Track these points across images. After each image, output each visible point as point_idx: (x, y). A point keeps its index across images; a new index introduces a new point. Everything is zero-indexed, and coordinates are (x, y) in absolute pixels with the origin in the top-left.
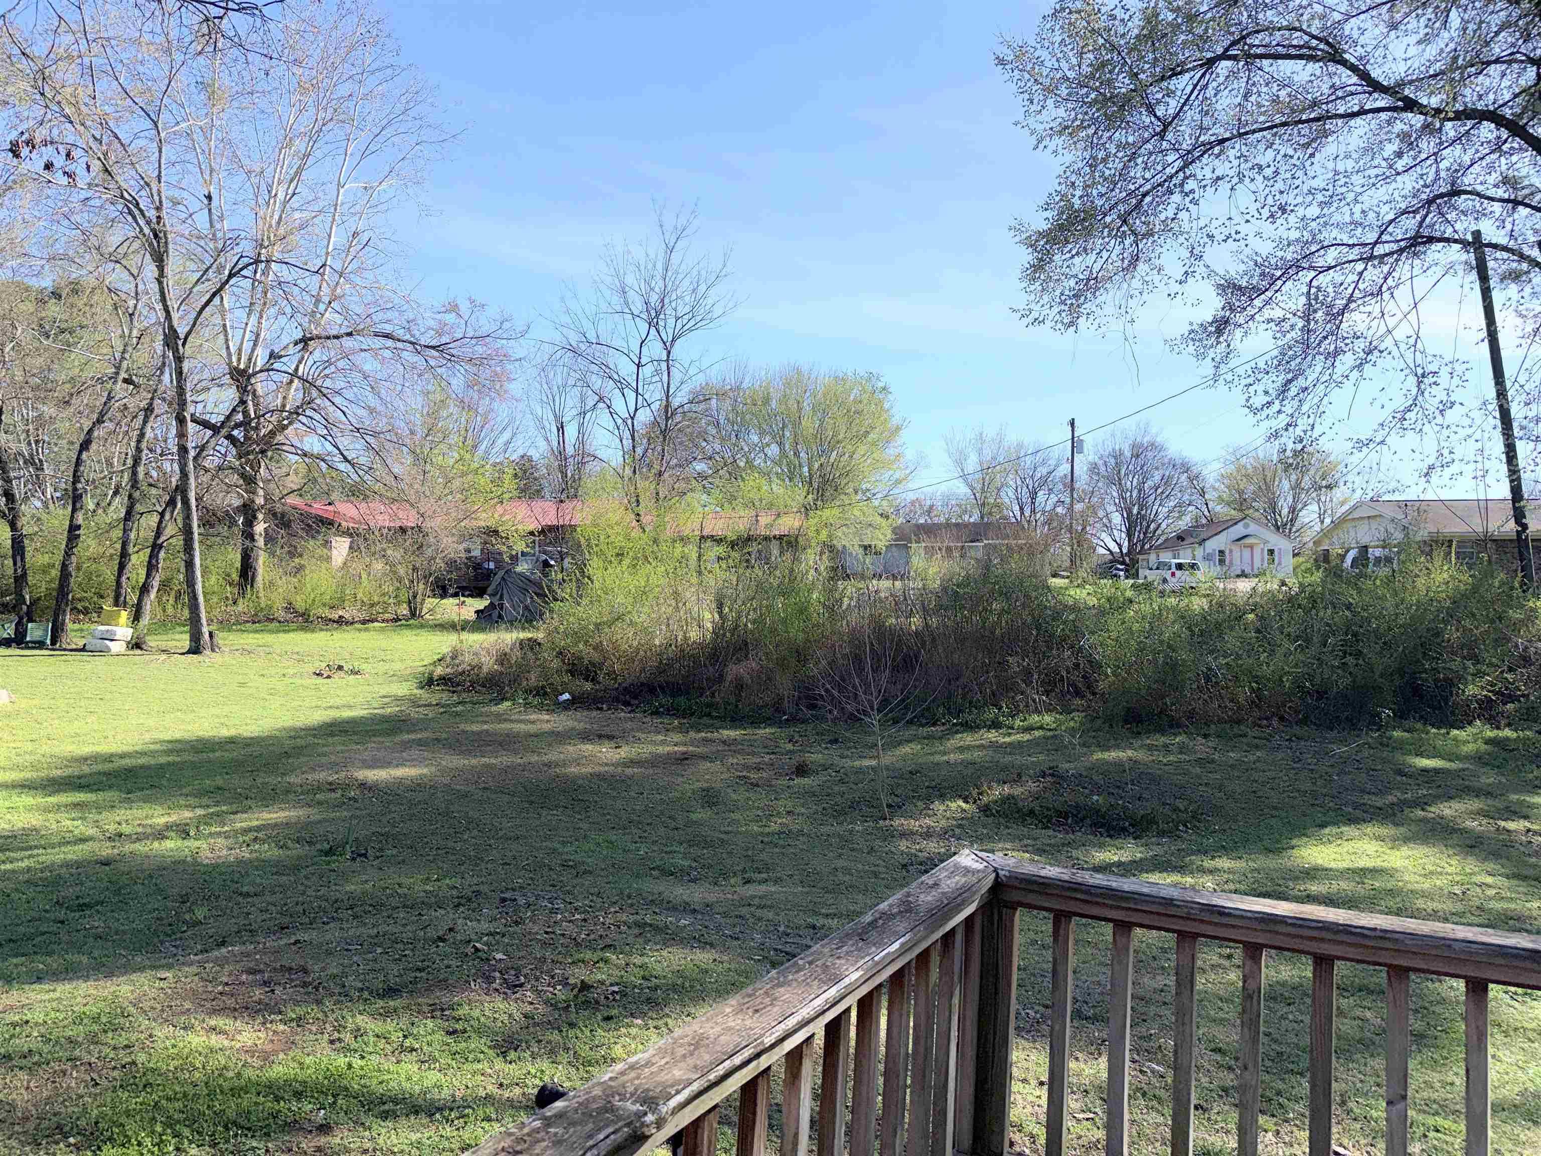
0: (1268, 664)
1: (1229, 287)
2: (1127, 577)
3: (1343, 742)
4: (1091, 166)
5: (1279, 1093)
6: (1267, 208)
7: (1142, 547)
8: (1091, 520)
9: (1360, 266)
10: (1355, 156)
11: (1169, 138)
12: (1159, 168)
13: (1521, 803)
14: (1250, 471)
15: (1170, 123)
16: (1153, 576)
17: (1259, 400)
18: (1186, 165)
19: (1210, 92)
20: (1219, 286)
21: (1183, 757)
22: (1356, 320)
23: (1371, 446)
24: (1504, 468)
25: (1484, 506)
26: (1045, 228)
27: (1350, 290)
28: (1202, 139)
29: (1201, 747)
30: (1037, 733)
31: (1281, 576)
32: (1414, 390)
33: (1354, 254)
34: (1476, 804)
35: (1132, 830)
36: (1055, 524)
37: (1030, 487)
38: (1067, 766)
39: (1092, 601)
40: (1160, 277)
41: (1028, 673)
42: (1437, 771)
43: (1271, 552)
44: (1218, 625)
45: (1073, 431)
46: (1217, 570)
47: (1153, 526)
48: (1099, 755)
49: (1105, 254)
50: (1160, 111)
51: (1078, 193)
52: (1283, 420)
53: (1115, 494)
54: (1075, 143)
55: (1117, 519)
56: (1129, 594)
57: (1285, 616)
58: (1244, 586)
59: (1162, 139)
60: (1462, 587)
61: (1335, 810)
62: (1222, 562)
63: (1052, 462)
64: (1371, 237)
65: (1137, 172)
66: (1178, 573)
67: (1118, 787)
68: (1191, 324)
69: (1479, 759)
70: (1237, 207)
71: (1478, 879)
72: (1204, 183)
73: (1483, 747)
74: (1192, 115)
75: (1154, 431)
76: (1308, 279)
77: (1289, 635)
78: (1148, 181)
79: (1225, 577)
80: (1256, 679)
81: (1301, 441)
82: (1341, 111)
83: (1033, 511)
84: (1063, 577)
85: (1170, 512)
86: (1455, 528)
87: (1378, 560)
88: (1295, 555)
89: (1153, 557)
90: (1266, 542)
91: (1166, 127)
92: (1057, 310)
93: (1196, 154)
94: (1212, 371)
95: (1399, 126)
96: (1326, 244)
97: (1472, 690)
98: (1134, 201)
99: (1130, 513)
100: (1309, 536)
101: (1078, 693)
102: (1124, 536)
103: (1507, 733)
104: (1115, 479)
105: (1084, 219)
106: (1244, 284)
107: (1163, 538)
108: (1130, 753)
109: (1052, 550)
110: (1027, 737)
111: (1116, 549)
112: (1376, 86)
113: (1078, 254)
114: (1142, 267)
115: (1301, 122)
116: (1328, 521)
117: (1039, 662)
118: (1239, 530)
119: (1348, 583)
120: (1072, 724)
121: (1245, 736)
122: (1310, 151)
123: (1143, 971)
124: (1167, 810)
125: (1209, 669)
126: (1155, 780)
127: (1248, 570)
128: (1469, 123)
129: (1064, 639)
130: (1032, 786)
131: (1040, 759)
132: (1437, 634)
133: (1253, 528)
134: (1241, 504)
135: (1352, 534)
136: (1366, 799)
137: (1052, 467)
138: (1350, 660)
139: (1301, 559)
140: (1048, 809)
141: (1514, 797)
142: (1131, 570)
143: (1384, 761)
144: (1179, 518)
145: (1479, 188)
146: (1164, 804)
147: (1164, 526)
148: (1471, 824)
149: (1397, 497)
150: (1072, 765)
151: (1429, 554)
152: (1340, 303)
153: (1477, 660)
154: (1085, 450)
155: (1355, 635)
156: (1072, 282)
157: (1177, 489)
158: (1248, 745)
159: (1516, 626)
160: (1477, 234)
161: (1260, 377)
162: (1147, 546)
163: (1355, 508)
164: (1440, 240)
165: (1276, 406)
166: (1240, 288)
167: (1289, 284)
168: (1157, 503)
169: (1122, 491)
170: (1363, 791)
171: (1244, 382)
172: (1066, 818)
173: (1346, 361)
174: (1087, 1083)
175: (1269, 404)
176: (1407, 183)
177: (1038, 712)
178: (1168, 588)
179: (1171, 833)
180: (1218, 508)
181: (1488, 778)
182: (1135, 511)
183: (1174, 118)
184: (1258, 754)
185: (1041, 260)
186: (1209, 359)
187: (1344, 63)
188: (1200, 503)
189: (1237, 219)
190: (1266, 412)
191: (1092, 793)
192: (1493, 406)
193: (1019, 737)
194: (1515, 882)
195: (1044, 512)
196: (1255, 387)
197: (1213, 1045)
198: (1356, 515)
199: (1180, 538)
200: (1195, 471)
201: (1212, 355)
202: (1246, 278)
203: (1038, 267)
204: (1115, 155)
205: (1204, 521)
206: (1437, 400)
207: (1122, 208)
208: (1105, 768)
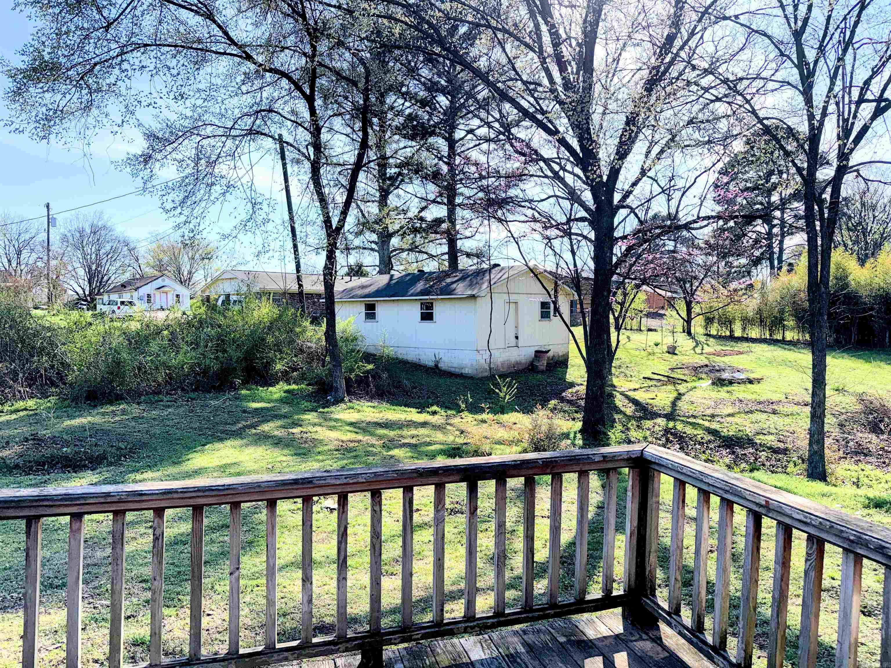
0: (175, 359)
1: (151, 136)
2: (88, 310)
3: (216, 398)
4: (57, 34)
5: (178, 594)
6: (172, 93)
7: (99, 291)
8: (63, 272)
9: (224, 139)
10: (222, 77)
11: (112, 32)
12: (106, 49)
13: (299, 420)
14: (165, 249)
15: (112, 23)
16: (105, 308)
17: (169, 205)
18: (122, 53)
19: (138, 12)
20: (145, 134)
21: (124, 417)
22: (221, 168)
23: (230, 238)
24: (293, 256)
25: (284, 276)
26: (23, 67)
27: (219, 151)
28: (133, 39)
29: (135, 410)
30: (21, 414)
31: (183, 309)
32: (251, 211)
33: (220, 131)
34: (279, 423)
35: (90, 465)
36: (36, 273)
37: (16, 246)
38: (44, 432)
39: (63, 324)
40: (107, 120)
41: (15, 373)
42: (262, 409)
43: (178, 296)
44: (146, 337)
45: (48, 210)
46: (145, 306)
47: (105, 278)
48: (68, 423)
49: (68, 97)
50: (105, 13)
51: (48, 50)
52: (183, 218)
53: (80, 256)
54: (45, 15)
55: (81, 272)
56: (89, 320)
57: (185, 332)
58: (161, 316)
59: (107, 31)
60: (275, 316)
61: (211, 436)
62: (149, 301)
63: (33, 231)
64: (230, 124)
65: (90, 47)
66: (122, 307)
67: (81, 441)
68: (128, 154)
69: (281, 400)
70: (155, 88)
71: (279, 459)
72: (134, 67)
73: (284, 395)
74: (126, 22)
75: (105, 218)
76: (197, 141)
77: (187, 342)
78: (98, 56)
79: (151, 310)
80: (169, 368)
81: (193, 231)
82: (214, 49)
83: (19, 263)
84: (43, 309)
85: (117, 269)
86: (272, 287)
87: (235, 301)
88: (191, 298)
89: (106, 298)
90: (175, 290)
91: (109, 25)
92: (33, 126)
93: (130, 48)
94: (142, 185)
95: (243, 69)
96: (207, 123)
97: (279, 367)
98: (88, 67)
99: (90, 268)
100: (198, 288)
101: (53, 384)
102: (86, 283)
103: (294, 387)
104: (80, 246)
105: (52, 68)
106: (160, 136)
107: (112, 286)
108: (89, 419)
109: (34, 291)
110: (14, 416)
111: (81, 292)
112: (232, 42)
113: (47, 91)
114: (95, 111)
115: (191, 48)
116: (209, 280)
117: (24, 365)
118: (159, 283)
119: (219, 313)
120: (49, 404)
121: (162, 401)
122: (197, 66)
123: (97, 548)
124: (113, 450)
125: (141, 364)
126: (106, 432)
127: (165, 307)
128: (277, 76)
129: (42, 349)
130: (17, 449)
131: (26, 430)
132: (263, 340)
133: (167, 282)
134: (161, 267)
135: (221, 286)
136: (228, 427)
137: (33, 235)
138: (220, 354)
139: (195, 301)
140: (30, 462)
141: (296, 417)
142: (91, 304)
143: (237, 406)
144: (123, 273)
145: (281, 111)
146: (112, 446)
147: (113, 278)
148: (276, 433)
149: (243, 268)
150: (49, 431)
151: (260, 299)
152: (214, 158)
153: (281, 352)
154: (58, 224)
155: (223, 341)
156: (44, 109)
157: (121, 256)
158: (163, 406)
159: (297, 335)
160: (280, 135)
161: (169, 191)
162: (102, 291)
163: (224, 273)
164: (262, 134)
165: (179, 210)
166: (158, 138)
167: (186, 141)
168: (108, 264)
169: (84, 255)
170: (226, 424)
171: (160, 193)
172: (44, 465)
173: (217, 189)
174: (57, 626)
175: (175, 208)
176: (248, 99)
177: (22, 398)
178: (115, 316)
179: (117, 463)
180: (147, 270)
181: (285, 409)
182: (94, 267)
183: (115, 20)
184: (170, 410)
185: (20, 89)
186: (140, 177)
187: (215, 22)
188: (136, 265)
189: (155, 95)
190: (172, 213)
191: (63, 447)
192: (288, 224)
193: (8, 417)
194: (295, 457)
195: (27, 265)
196: (166, 197)
197: (140, 579)
198: (223, 277)
199: (123, 286)
200: (132, 245)
201: (142, 175)
202: (161, 133)
203: (18, 93)
204: (74, 32)
205: (138, 276)
206: (262, 217)
207: (80, 69)
208: (71, 431)
